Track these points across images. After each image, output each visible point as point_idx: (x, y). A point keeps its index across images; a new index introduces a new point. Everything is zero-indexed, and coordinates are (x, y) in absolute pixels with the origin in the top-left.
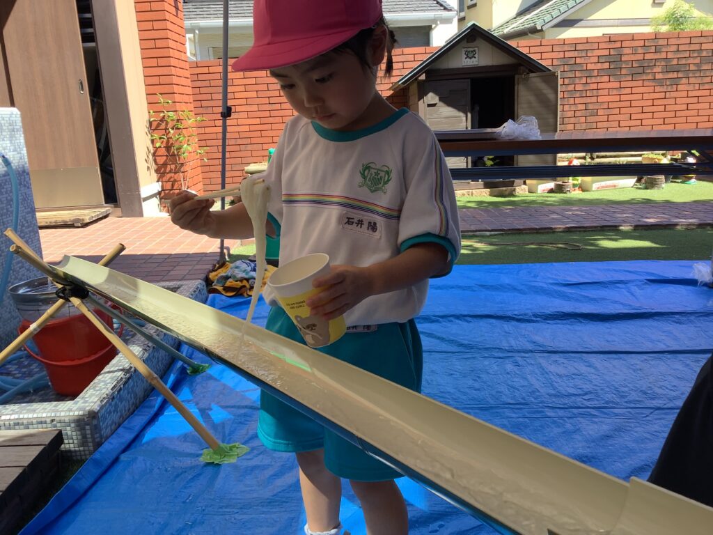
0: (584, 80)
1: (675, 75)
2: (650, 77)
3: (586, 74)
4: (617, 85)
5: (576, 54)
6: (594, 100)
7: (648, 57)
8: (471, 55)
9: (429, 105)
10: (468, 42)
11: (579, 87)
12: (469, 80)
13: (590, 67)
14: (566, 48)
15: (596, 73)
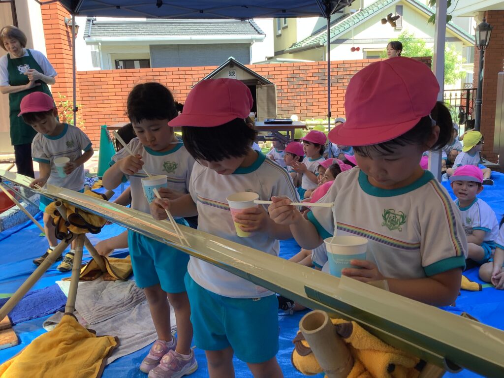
0: (305, 86)
2: (341, 84)
3: (306, 83)
5: (300, 72)
6: (311, 97)
7: (339, 73)
8: (232, 74)
10: (231, 67)
11: (302, 90)
13: (308, 79)
14: (294, 68)
15: (311, 82)
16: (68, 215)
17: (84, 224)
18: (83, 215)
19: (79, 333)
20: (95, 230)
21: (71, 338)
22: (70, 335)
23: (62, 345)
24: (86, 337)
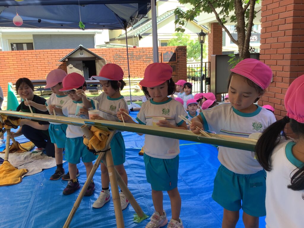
0: (123, 60)
1: (149, 59)
2: (142, 60)
3: (124, 59)
4: (133, 62)
5: (120, 53)
7: (141, 54)
8: (82, 54)
9: (70, 68)
10: (81, 50)
11: (121, 62)
12: (82, 61)
14: (117, 51)
16: (4, 121)
17: (11, 125)
18: (10, 121)
19: (11, 168)
20: (15, 127)
21: (8, 170)
22: (8, 168)
23: (4, 172)
24: (14, 170)
